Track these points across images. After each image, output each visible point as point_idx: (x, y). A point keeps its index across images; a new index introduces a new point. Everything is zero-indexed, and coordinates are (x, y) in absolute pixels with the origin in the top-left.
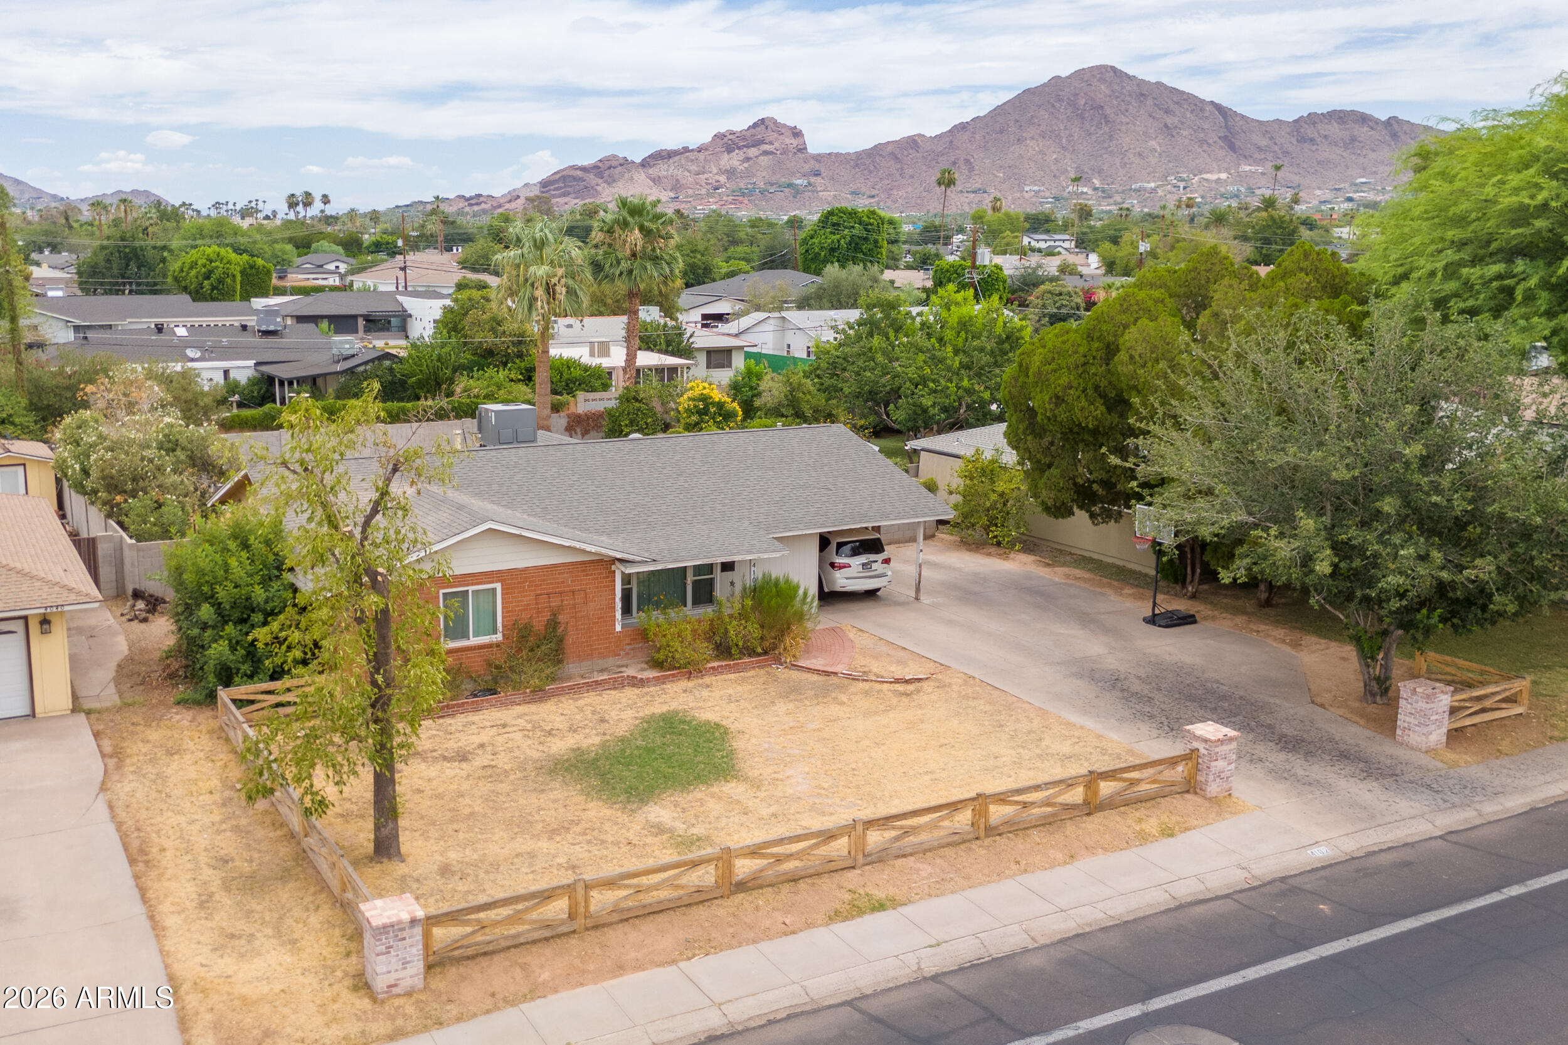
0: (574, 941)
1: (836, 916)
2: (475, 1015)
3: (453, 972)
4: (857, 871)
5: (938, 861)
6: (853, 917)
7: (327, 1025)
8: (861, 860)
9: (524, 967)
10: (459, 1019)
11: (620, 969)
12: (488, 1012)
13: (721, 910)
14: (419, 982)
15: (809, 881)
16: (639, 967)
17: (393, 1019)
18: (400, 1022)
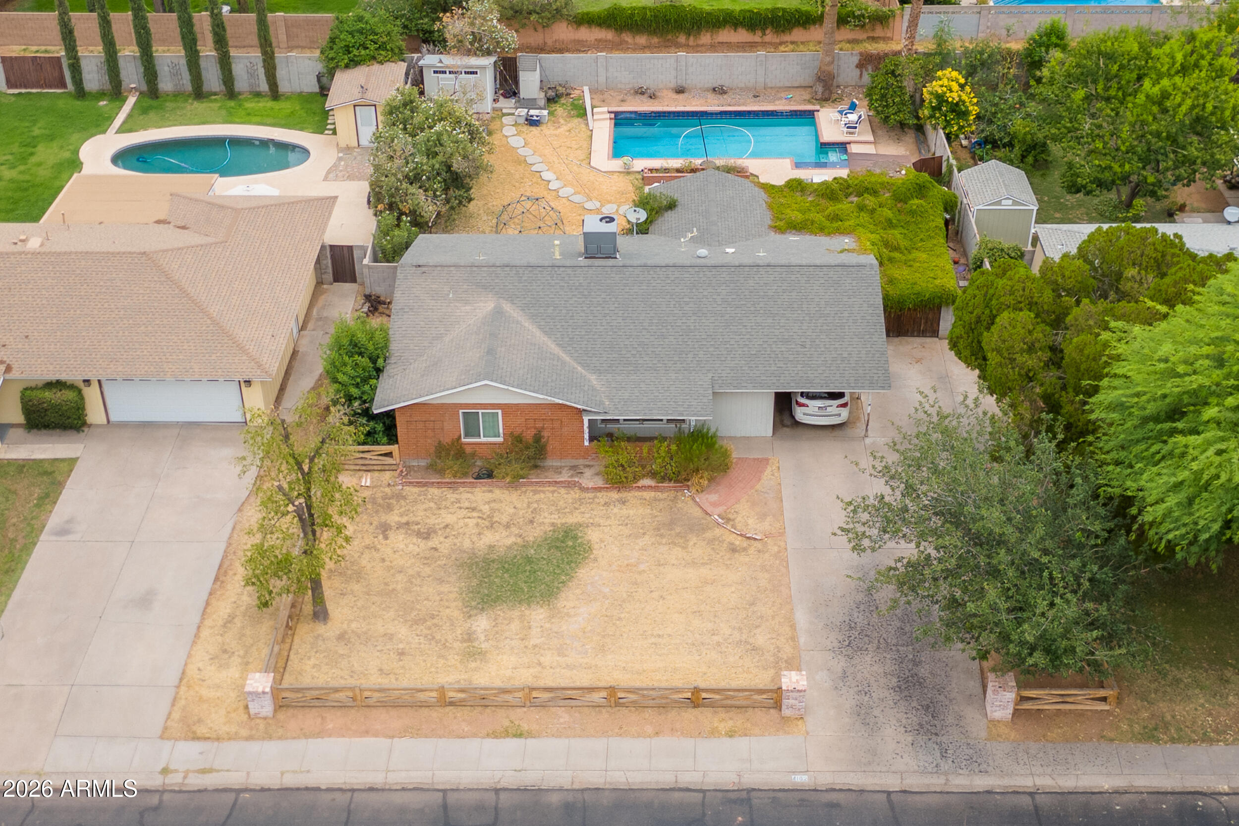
0: (353, 711)
1: (495, 735)
2: (287, 738)
3: (291, 711)
4: (525, 709)
5: (577, 715)
6: (501, 737)
7: (225, 724)
8: (528, 704)
9: (323, 718)
10: (280, 738)
11: (366, 733)
12: (294, 738)
13: (435, 714)
14: (270, 715)
15: (493, 708)
16: (376, 735)
17: (251, 729)
18: (254, 732)
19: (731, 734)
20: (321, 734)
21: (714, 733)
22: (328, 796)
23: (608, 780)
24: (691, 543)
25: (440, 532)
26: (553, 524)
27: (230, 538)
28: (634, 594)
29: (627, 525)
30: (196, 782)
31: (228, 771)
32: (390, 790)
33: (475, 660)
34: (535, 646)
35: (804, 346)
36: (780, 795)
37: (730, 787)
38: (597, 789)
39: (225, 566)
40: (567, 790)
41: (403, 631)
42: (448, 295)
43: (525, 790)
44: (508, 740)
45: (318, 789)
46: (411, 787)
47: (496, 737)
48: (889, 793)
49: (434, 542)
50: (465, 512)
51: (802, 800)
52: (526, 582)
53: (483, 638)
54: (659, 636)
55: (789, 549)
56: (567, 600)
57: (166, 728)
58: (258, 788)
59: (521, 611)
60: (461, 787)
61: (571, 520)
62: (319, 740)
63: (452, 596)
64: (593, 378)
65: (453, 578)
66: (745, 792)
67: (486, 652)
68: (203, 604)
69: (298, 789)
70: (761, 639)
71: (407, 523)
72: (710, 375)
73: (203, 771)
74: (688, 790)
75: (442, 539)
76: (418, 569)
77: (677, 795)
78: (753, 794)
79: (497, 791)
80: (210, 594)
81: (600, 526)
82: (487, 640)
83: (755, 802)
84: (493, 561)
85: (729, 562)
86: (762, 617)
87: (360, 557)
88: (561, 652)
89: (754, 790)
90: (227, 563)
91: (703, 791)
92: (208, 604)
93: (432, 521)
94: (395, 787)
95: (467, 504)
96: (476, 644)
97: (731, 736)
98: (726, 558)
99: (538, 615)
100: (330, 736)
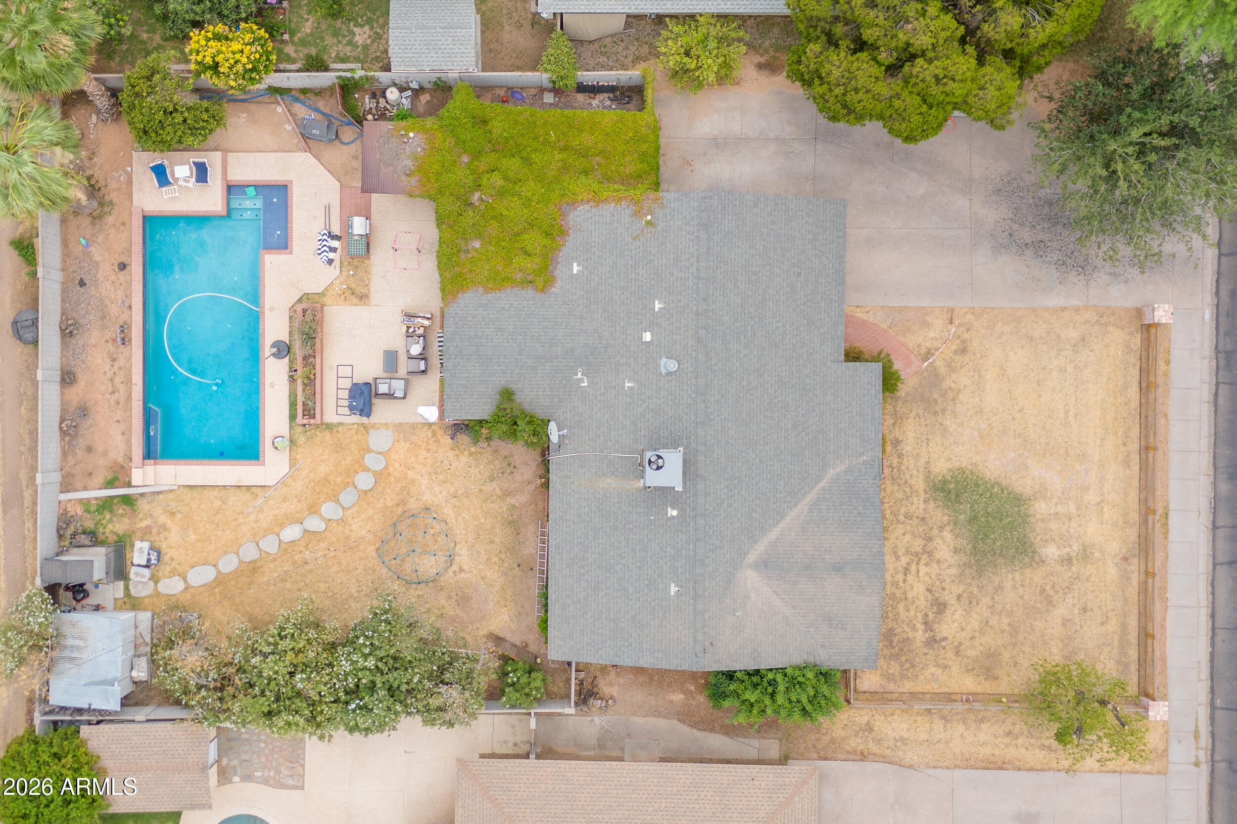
1: (1165, 535)
6: (1168, 528)
19: (1168, 362)
20: (1164, 660)
21: (1166, 374)
22: (1219, 645)
23: (1206, 450)
24: (953, 385)
25: (937, 595)
26: (926, 501)
27: (948, 768)
28: (1017, 432)
29: (928, 439)
30: (1205, 740)
31: (1197, 720)
32: (1213, 603)
33: (1092, 553)
34: (1078, 509)
35: (799, 274)
36: (1222, 330)
37: (1214, 364)
38: (1214, 458)
39: (984, 765)
40: (1215, 479)
41: (1060, 611)
42: (738, 616)
43: (1214, 508)
44: (1170, 523)
45: (1212, 655)
46: (1210, 589)
47: (1167, 532)
48: (1220, 255)
49: (949, 597)
50: (910, 578)
51: (1227, 315)
52: (1001, 520)
53: (1068, 549)
54: (1067, 412)
55: (973, 305)
56: (1023, 485)
57: (1158, 773)
58: (1210, 696)
59: (1037, 522)
60: (1211, 553)
61: (920, 484)
62: (1168, 660)
63: (1018, 576)
64: (831, 472)
65: (996, 580)
66: (1219, 355)
67: (1083, 545)
68: (1032, 773)
69: (1212, 667)
70: (1073, 334)
71: (926, 623)
72: (829, 364)
73: (1197, 736)
74: (1216, 394)
75: (947, 592)
76: (984, 609)
77: (1221, 401)
78: (1221, 348)
79: (1215, 527)
80: (1019, 769)
81: (928, 462)
82: (1070, 546)
83: (1229, 347)
84: (975, 548)
85: (979, 355)
86: (1048, 333)
87: (968, 658)
88: (1085, 489)
89: (1216, 348)
90: (980, 764)
91: (1217, 384)
92: (1031, 769)
93: (922, 603)
94: (1211, 600)
95: (900, 577)
96: (1074, 555)
97: (1169, 362)
98: (973, 358)
99: (1040, 508)
100: (1165, 652)
